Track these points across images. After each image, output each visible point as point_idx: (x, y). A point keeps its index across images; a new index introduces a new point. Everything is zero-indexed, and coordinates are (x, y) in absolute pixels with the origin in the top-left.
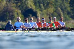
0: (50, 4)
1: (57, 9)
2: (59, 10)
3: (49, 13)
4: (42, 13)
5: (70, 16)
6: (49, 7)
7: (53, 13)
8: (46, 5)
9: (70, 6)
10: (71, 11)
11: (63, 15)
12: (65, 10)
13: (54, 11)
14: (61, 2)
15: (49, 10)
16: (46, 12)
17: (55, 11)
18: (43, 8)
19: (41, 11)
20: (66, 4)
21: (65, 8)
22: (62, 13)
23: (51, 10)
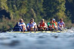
0: (23, 5)
1: (30, 10)
2: (32, 11)
3: (22, 14)
4: (14, 13)
5: (43, 17)
6: (22, 8)
7: (26, 14)
8: (19, 6)
9: (44, 7)
11: (36, 16)
12: (38, 11)
13: (26, 12)
14: (34, 3)
15: (21, 11)
16: (19, 13)
17: (28, 12)
18: (16, 9)
19: (14, 12)
21: (38, 9)
22: (35, 14)
23: (24, 11)
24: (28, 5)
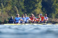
0: (8, 4)
1: (14, 7)
2: (15, 8)
4: (2, 10)
5: (24, 13)
6: (8, 6)
7: (11, 10)
8: (5, 4)
9: (24, 5)
10: (25, 9)
11: (18, 12)
12: (20, 8)
13: (11, 9)
14: (17, 2)
15: (7, 8)
16: (5, 9)
17: (12, 9)
18: (3, 6)
19: (2, 9)
20: (21, 3)
21: (20, 7)
22: (18, 10)
23: (9, 8)
24: (13, 4)
